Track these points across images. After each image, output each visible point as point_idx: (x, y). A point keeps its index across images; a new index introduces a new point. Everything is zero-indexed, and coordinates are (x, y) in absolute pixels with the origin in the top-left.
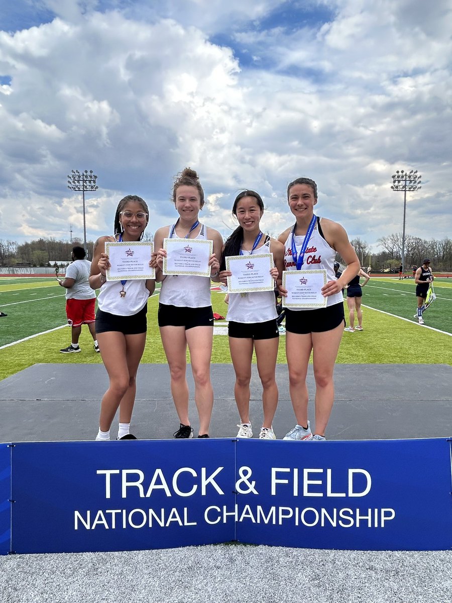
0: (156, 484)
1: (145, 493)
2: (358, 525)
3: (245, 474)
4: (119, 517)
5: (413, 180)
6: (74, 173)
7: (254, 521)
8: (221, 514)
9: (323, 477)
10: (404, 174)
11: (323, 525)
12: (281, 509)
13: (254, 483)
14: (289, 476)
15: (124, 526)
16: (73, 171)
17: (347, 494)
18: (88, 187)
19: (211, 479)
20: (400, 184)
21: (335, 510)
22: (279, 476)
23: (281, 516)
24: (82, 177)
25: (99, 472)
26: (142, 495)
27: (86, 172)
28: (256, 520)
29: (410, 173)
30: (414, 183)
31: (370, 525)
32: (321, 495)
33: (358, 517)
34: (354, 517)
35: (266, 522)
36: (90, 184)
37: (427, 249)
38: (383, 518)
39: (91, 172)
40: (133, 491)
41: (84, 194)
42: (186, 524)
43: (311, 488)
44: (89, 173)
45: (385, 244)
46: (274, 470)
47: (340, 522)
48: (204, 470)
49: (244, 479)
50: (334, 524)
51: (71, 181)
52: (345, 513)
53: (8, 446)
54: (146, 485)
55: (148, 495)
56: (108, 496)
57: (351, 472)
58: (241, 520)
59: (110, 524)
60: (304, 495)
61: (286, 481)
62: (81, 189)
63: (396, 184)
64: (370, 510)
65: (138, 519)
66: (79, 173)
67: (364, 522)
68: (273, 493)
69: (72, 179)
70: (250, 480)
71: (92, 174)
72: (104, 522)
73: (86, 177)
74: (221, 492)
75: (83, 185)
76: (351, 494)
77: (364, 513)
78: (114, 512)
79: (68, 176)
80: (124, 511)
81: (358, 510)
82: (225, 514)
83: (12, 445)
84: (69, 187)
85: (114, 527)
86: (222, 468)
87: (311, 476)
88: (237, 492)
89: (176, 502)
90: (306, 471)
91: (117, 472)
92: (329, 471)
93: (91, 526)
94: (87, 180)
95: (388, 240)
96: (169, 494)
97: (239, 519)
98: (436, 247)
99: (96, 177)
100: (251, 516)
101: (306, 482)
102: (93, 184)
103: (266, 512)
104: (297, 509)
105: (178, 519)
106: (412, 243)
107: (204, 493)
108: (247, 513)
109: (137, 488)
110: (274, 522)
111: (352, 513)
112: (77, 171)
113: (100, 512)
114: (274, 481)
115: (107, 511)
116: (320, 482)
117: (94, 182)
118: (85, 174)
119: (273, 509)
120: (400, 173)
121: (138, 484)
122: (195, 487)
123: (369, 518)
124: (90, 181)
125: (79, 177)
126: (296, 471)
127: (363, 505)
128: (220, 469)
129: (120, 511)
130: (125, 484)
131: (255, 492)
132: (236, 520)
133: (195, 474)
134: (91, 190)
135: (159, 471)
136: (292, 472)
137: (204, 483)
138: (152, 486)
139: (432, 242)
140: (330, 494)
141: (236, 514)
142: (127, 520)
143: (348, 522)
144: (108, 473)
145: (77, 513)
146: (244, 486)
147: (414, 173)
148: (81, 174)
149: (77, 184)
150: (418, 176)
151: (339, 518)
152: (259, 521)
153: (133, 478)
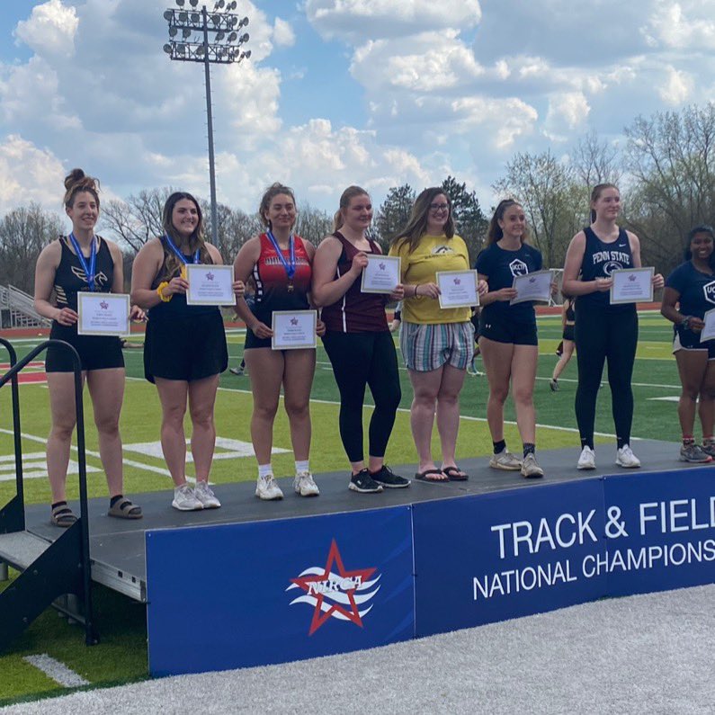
0: (542, 536)
1: (534, 547)
3: (614, 514)
4: (513, 577)
7: (625, 568)
8: (595, 564)
9: (688, 508)
11: (690, 561)
12: (650, 549)
13: (623, 523)
15: (518, 590)
17: (710, 524)
19: (586, 525)
21: (700, 543)
22: (647, 512)
23: (651, 558)
25: (493, 529)
26: (531, 551)
28: (627, 567)
32: (687, 528)
35: (637, 567)
40: (523, 545)
42: (569, 579)
43: (678, 522)
46: (642, 507)
47: (705, 556)
48: (580, 514)
49: (613, 520)
50: (700, 559)
52: (709, 545)
53: (409, 509)
54: (534, 538)
55: (537, 550)
56: (502, 556)
57: (712, 500)
58: (612, 569)
59: (505, 589)
60: (673, 531)
61: (654, 518)
65: (529, 579)
68: (643, 532)
70: (619, 521)
72: (500, 587)
74: (595, 539)
76: (713, 524)
78: (508, 574)
80: (517, 571)
82: (599, 564)
83: (412, 506)
85: (509, 592)
87: (677, 509)
88: (607, 537)
89: (560, 554)
90: (673, 504)
91: (508, 526)
92: (693, 501)
93: (489, 593)
96: (553, 547)
97: (609, 568)
100: (622, 563)
101: (673, 516)
103: (636, 555)
104: (666, 547)
105: (562, 574)
107: (581, 542)
108: (618, 560)
109: (526, 542)
110: (645, 566)
111: (714, 544)
113: (496, 576)
114: (643, 519)
115: (503, 574)
116: (685, 515)
119: (643, 550)
121: (527, 538)
122: (574, 535)
126: (663, 504)
128: (593, 512)
129: (513, 572)
130: (517, 539)
131: (625, 534)
132: (607, 570)
133: (573, 521)
135: (544, 521)
136: (660, 506)
137: (581, 530)
138: (540, 539)
140: (694, 526)
141: (607, 562)
142: (520, 581)
143: (711, 555)
144: (501, 528)
145: (476, 580)
146: (613, 529)
151: (703, 552)
152: (629, 568)
153: (522, 531)
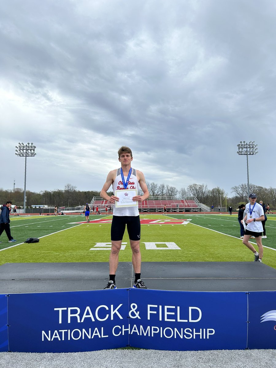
0: (86, 315)
1: (81, 320)
2: (194, 338)
3: (134, 307)
4: (66, 333)
5: (252, 148)
6: (20, 144)
7: (138, 334)
8: (121, 330)
9: (175, 310)
10: (245, 143)
11: (175, 337)
12: (153, 327)
13: (138, 312)
14: (157, 309)
15: (69, 339)
16: (19, 143)
17: (188, 321)
18: (29, 154)
19: (116, 311)
20: (243, 150)
21: (182, 329)
22: (152, 309)
23: (153, 332)
24: (25, 147)
25: (55, 309)
26: (79, 321)
27: (29, 144)
28: (140, 334)
29: (250, 143)
30: (253, 150)
31: (201, 338)
32: (174, 320)
33: (195, 333)
34: (192, 333)
35: (145, 335)
36: (30, 152)
37: (267, 194)
38: (208, 334)
39: (32, 144)
40: (74, 319)
41: (26, 158)
42: (103, 336)
43: (169, 317)
44: (30, 145)
45: (237, 191)
46: (149, 306)
47: (185, 336)
48: (112, 306)
49: (133, 310)
50: (182, 337)
51: (18, 150)
52: (187, 331)
53: (6, 296)
54: (81, 315)
55: (82, 321)
56: (60, 322)
57: (190, 308)
58: (132, 333)
59: (61, 338)
60: (165, 320)
61: (155, 312)
62: (24, 155)
63: (241, 150)
64: (201, 330)
65: (76, 334)
66: (23, 144)
67: (198, 336)
68: (149, 318)
69: (19, 148)
70: (136, 311)
71: (33, 145)
72: (58, 337)
73: (29, 147)
74: (121, 318)
75: (26, 153)
76: (190, 321)
77: (198, 331)
78: (63, 331)
79: (16, 147)
80: (69, 330)
81: (194, 329)
82: (123, 330)
83: (8, 295)
84: (16, 153)
85: (63, 339)
86: (122, 304)
87: (169, 310)
88: (130, 317)
89: (98, 324)
90: (166, 307)
91: (66, 309)
92: (178, 308)
93: (51, 339)
94: (29, 149)
95: (239, 188)
96: (93, 320)
97: (131, 332)
98: (274, 193)
99: (35, 147)
100: (137, 331)
101: (166, 313)
102: (32, 151)
103: (145, 329)
104: (161, 328)
105: (98, 334)
106: (256, 190)
107: (112, 319)
108: (135, 329)
109: (76, 317)
110: (149, 335)
111: (191, 331)
112: (22, 143)
113: (56, 331)
114: (149, 312)
115: (60, 331)
116: (173, 314)
117: (34, 150)
118: (28, 145)
119: (149, 327)
120: (243, 143)
121: (77, 315)
122: (108, 315)
123: (201, 334)
124: (31, 150)
125: (24, 147)
126: (160, 307)
127: (197, 327)
128: (121, 305)
129: (67, 330)
130: (70, 315)
131: (139, 318)
132: (129, 333)
133: (107, 309)
134: (31, 156)
135: (88, 308)
136: (158, 307)
137: (112, 313)
138: (85, 316)
139: (270, 189)
140: (179, 320)
141: (129, 329)
142: (71, 335)
143: (190, 336)
144: (60, 310)
145: (43, 332)
146: (133, 314)
147: (253, 143)
148: (25, 145)
149: (22, 152)
150: (255, 145)
151: (184, 334)
152: (141, 335)
153: (74, 312)
